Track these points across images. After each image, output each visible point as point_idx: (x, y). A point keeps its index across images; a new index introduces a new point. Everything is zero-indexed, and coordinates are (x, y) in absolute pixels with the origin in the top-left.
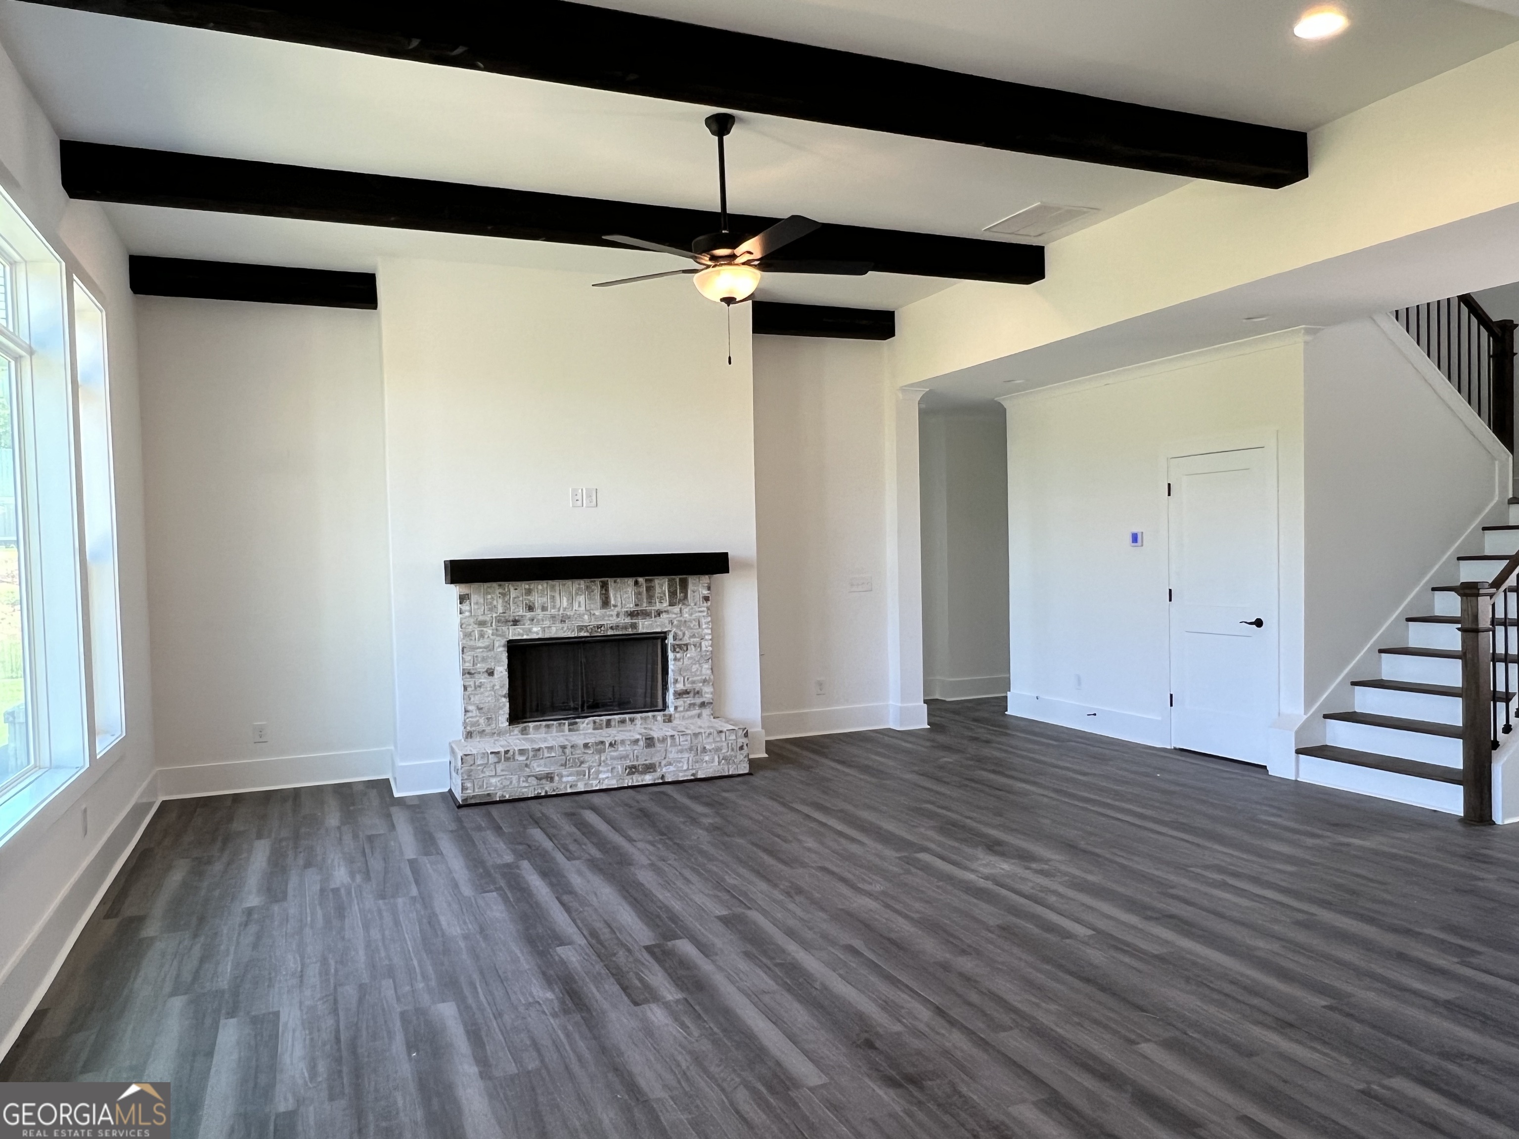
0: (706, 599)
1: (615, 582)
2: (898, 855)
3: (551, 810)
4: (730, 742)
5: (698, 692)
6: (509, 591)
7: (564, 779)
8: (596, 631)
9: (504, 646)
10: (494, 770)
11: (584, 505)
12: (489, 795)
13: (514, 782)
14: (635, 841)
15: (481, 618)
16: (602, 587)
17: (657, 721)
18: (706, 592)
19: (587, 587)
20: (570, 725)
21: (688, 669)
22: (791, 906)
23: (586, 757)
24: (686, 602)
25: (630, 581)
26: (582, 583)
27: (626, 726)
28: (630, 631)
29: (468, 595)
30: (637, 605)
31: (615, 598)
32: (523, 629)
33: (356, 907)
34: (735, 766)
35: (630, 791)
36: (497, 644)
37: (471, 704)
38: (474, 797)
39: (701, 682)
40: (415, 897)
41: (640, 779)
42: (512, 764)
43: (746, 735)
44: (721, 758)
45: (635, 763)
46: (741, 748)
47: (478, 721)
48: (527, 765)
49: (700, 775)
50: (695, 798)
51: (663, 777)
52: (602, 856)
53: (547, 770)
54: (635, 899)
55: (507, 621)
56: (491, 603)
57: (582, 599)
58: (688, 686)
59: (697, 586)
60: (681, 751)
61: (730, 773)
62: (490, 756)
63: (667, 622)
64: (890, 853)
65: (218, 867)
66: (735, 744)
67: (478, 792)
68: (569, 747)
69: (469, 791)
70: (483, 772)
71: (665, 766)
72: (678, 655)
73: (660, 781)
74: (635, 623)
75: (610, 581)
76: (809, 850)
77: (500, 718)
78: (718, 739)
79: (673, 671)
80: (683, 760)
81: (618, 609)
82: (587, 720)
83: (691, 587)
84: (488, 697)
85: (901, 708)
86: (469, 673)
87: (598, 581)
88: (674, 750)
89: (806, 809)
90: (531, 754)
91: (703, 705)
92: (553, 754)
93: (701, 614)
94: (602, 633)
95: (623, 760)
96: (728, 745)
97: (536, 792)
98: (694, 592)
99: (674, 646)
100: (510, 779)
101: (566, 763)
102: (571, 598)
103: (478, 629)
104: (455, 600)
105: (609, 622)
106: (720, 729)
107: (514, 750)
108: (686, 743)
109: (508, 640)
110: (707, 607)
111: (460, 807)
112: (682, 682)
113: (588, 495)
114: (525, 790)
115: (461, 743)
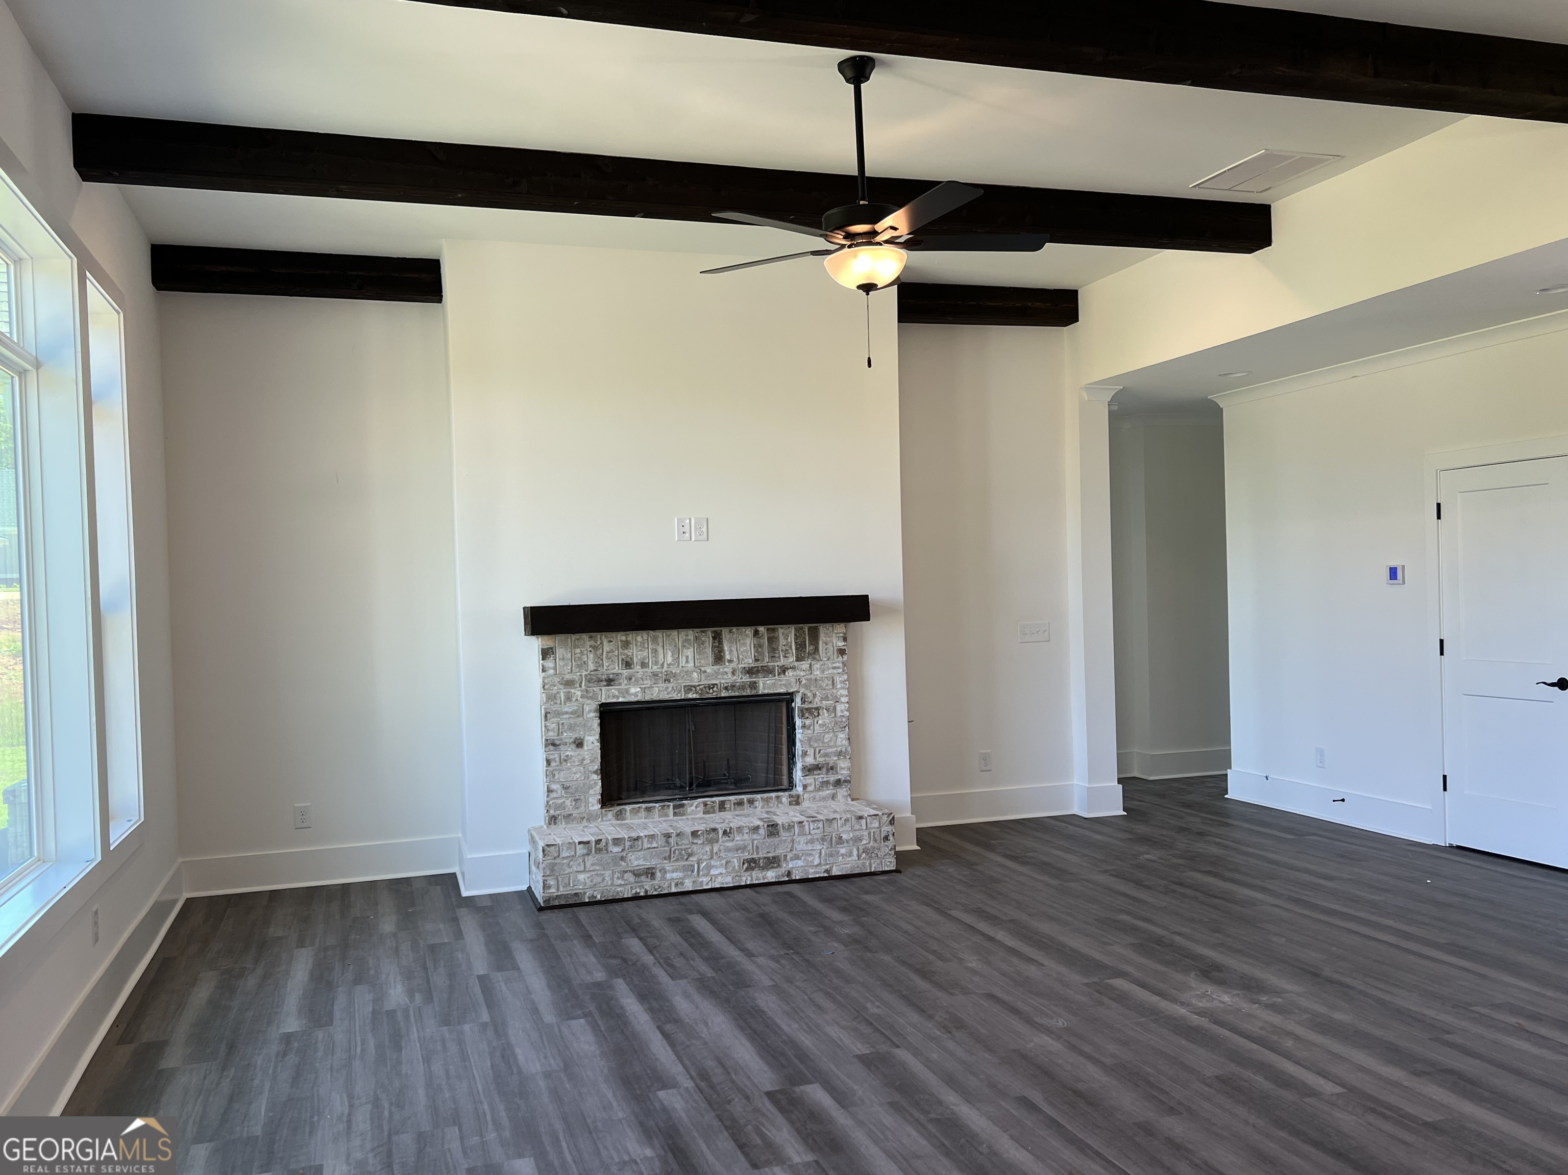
0: (842, 652)
1: (730, 632)
2: (1086, 981)
3: (653, 915)
4: (872, 831)
5: (832, 768)
6: (602, 643)
8: (707, 693)
9: (595, 711)
10: (583, 864)
11: (693, 539)
12: (577, 894)
13: (608, 878)
14: (754, 956)
15: (568, 677)
16: (714, 638)
17: (781, 803)
18: (841, 644)
19: (696, 638)
20: (675, 807)
21: (819, 739)
22: (951, 1045)
23: (695, 848)
24: (817, 657)
25: (749, 631)
26: (691, 634)
27: (744, 810)
28: (748, 692)
29: (552, 648)
30: (757, 660)
31: (731, 651)
32: (618, 690)
33: (416, 1034)
34: (878, 861)
35: (748, 891)
36: (587, 708)
37: (554, 782)
38: (558, 897)
39: (835, 756)
40: (487, 1023)
41: (760, 875)
42: (605, 857)
43: (892, 822)
44: (861, 850)
45: (755, 856)
46: (886, 838)
47: (564, 802)
48: (622, 858)
49: (835, 872)
50: (828, 900)
51: (789, 874)
52: (714, 975)
53: (648, 864)
54: (755, 1032)
55: (600, 680)
56: (580, 658)
57: (689, 652)
58: (820, 760)
59: (831, 636)
60: (811, 842)
61: (873, 870)
62: (578, 847)
63: (792, 680)
64: (1076, 978)
65: (251, 982)
66: (878, 832)
67: (562, 891)
68: (674, 835)
69: (552, 890)
70: (569, 866)
71: (792, 859)
72: (807, 722)
73: (786, 879)
74: (755, 683)
75: (725, 631)
76: (973, 971)
77: (590, 799)
78: (857, 827)
79: (801, 741)
80: (814, 853)
81: (733, 665)
82: (696, 802)
83: (822, 637)
84: (575, 773)
85: (1088, 788)
86: (554, 745)
87: (709, 632)
88: (803, 839)
89: (970, 919)
90: (628, 844)
91: (838, 783)
92: (655, 845)
93: (835, 671)
94: (714, 694)
95: (740, 852)
96: (869, 834)
97: (634, 892)
98: (826, 644)
99: (802, 711)
100: (602, 874)
101: (670, 856)
102: (677, 652)
103: (565, 690)
104: (536, 655)
105: (723, 681)
106: (860, 814)
107: (607, 839)
108: (818, 831)
109: (600, 703)
110: (843, 663)
111: (541, 909)
112: (813, 755)
113: (698, 527)
114: (619, 888)
115: (543, 828)
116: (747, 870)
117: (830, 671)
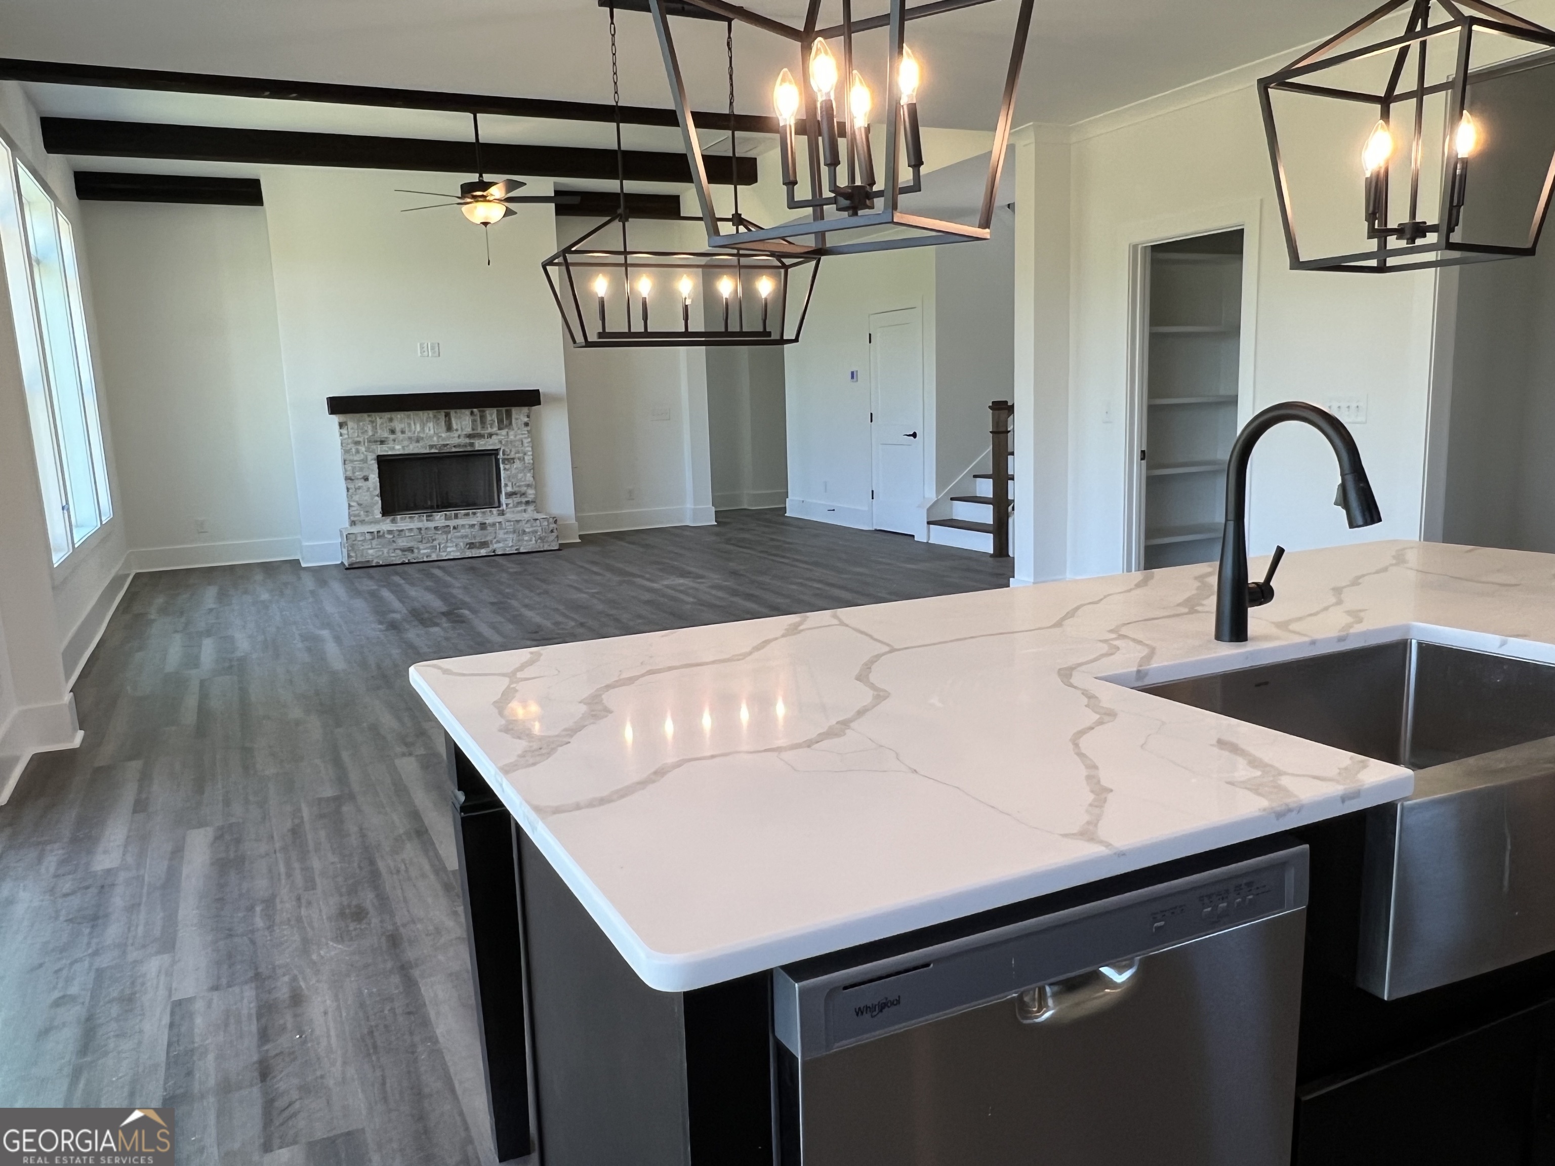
0: (526, 424)
1: (456, 412)
3: (411, 569)
4: (544, 527)
5: (524, 494)
6: (376, 419)
7: (422, 552)
8: (444, 449)
9: (374, 460)
10: (370, 544)
11: (430, 355)
12: (368, 561)
13: (386, 554)
14: (459, 579)
15: (356, 439)
16: (446, 416)
17: (493, 514)
18: (526, 419)
19: (435, 416)
20: (427, 516)
21: (515, 476)
22: (536, 598)
24: (511, 427)
25: (468, 412)
26: (431, 413)
27: (468, 517)
28: (469, 449)
29: (345, 422)
30: (473, 429)
31: (457, 424)
32: (388, 447)
33: (275, 606)
34: (548, 544)
35: (470, 560)
36: (369, 458)
37: (353, 501)
38: (357, 563)
39: (525, 487)
40: (312, 602)
41: (477, 552)
42: (383, 541)
43: (556, 522)
44: (537, 539)
45: (473, 541)
46: (552, 531)
48: (394, 542)
49: (522, 550)
50: (513, 562)
51: (494, 551)
53: (409, 545)
54: (445, 598)
55: (376, 441)
56: (363, 428)
57: (431, 425)
58: (516, 489)
59: (519, 415)
60: (507, 533)
61: (544, 549)
63: (497, 442)
64: (616, 578)
65: (185, 595)
66: (547, 528)
67: (359, 559)
69: (354, 559)
70: (362, 546)
71: (496, 543)
72: (507, 467)
73: (493, 554)
74: (473, 443)
75: (452, 412)
76: (568, 578)
77: (375, 511)
78: (535, 525)
79: (504, 478)
80: (509, 539)
81: (459, 432)
82: (440, 514)
83: (514, 416)
84: (365, 496)
85: (693, 508)
86: (351, 479)
87: (442, 412)
88: (502, 532)
89: (583, 564)
90: (396, 533)
91: (527, 503)
92: (412, 534)
93: (523, 436)
94: (448, 451)
95: (464, 539)
96: (542, 529)
97: (402, 560)
98: (517, 419)
99: (504, 460)
100: (382, 551)
101: (422, 540)
102: (423, 426)
103: (355, 447)
104: (336, 426)
105: (453, 442)
106: (536, 518)
107: (384, 530)
108: (511, 528)
109: (377, 455)
110: (528, 431)
111: (347, 569)
112: (511, 486)
113: (433, 348)
114: (394, 559)
115: (347, 528)
117: (521, 436)
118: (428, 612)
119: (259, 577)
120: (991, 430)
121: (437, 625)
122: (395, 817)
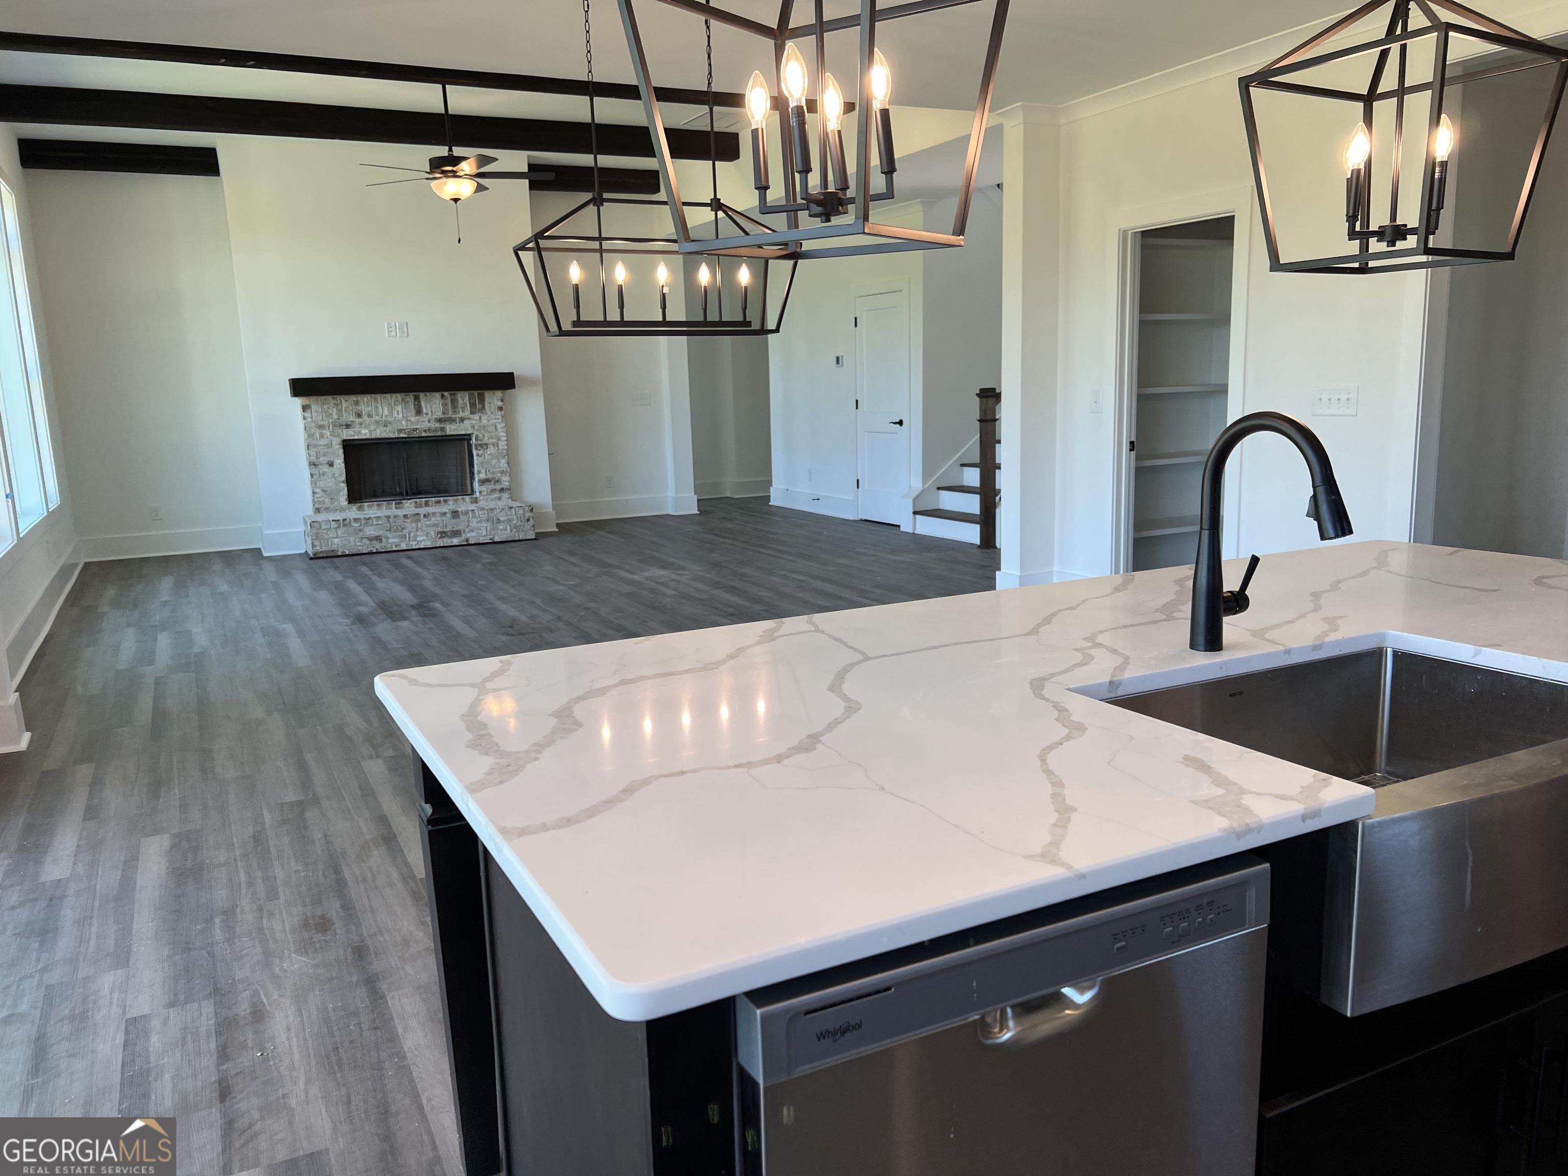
0: (500, 409)
1: (425, 395)
2: (599, 570)
3: (379, 558)
4: (519, 516)
5: (498, 481)
6: (341, 402)
7: (390, 541)
8: (413, 434)
9: (340, 444)
10: (335, 533)
11: (398, 335)
12: (333, 551)
13: (352, 542)
14: (430, 570)
15: (321, 423)
16: (415, 399)
17: (466, 502)
18: (500, 403)
19: (403, 399)
20: (396, 504)
21: (489, 462)
22: (512, 590)
23: (406, 525)
24: (484, 411)
25: (438, 395)
26: (399, 396)
27: (439, 505)
28: (440, 434)
29: (309, 405)
30: (444, 413)
31: (426, 408)
32: (354, 432)
33: (235, 598)
34: (524, 533)
35: (442, 549)
36: (334, 443)
37: (317, 488)
38: (322, 552)
39: (500, 473)
40: (274, 594)
41: (449, 541)
42: (349, 529)
43: (532, 510)
44: (512, 528)
45: (445, 530)
46: (528, 520)
47: (324, 500)
48: (360, 530)
49: (496, 539)
50: (486, 551)
51: (467, 540)
53: (377, 534)
54: (415, 589)
55: (341, 425)
56: (327, 411)
57: (399, 408)
58: (489, 476)
59: (493, 399)
60: (480, 522)
61: (520, 539)
62: (332, 523)
63: (469, 426)
64: (594, 569)
65: (137, 588)
66: (523, 517)
67: (324, 549)
68: (392, 518)
69: (318, 548)
70: (327, 534)
71: (468, 532)
72: (480, 452)
73: (466, 543)
74: (444, 428)
75: (422, 395)
76: (545, 570)
77: (341, 499)
78: (509, 513)
79: (477, 464)
80: (482, 528)
81: (429, 416)
82: (409, 501)
83: (487, 399)
84: (330, 482)
85: (675, 497)
86: (315, 465)
87: (411, 395)
88: (475, 520)
89: (561, 554)
90: (363, 522)
91: (502, 490)
92: (380, 522)
93: (496, 421)
94: (417, 435)
95: (435, 527)
96: (517, 517)
97: (369, 550)
98: (490, 403)
99: (476, 445)
100: (348, 539)
101: (390, 529)
102: (391, 409)
103: (319, 431)
104: (299, 409)
105: (423, 427)
106: (512, 506)
107: (350, 519)
108: (485, 516)
109: (342, 439)
110: (502, 416)
111: (311, 559)
112: (484, 472)
113: (401, 328)
114: (360, 548)
115: (311, 515)
116: (440, 538)
117: (494, 421)
118: (397, 605)
119: (217, 566)
120: (979, 419)
121: (405, 618)
122: (361, 823)
